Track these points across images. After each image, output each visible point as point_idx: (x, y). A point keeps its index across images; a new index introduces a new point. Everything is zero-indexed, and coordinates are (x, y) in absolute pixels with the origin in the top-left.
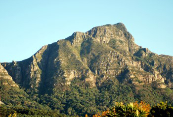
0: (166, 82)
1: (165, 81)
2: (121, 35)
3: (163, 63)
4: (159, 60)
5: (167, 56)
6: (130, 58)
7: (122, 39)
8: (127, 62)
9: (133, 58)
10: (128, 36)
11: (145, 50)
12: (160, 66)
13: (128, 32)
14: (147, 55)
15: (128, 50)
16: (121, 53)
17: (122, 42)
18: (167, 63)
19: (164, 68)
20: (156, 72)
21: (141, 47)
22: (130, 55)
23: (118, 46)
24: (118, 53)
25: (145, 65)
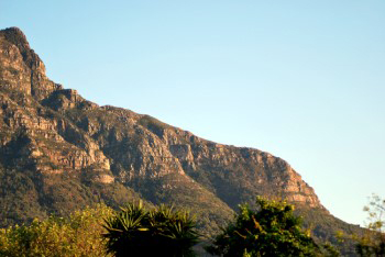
0: (114, 170)
1: (113, 167)
2: (15, 57)
3: (108, 126)
4: (99, 119)
5: (120, 110)
6: (32, 110)
7: (16, 66)
8: (26, 121)
9: (39, 110)
10: (31, 60)
11: (68, 93)
12: (102, 130)
13: (32, 51)
14: (72, 105)
15: (29, 92)
16: (12, 98)
17: (15, 72)
18: (117, 125)
19: (111, 137)
20: (93, 146)
21: (59, 86)
22: (33, 104)
23: (7, 83)
24: (6, 98)
25: (68, 127)
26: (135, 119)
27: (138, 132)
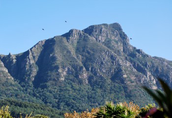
1: (157, 83)
2: (117, 35)
3: (156, 65)
4: (152, 62)
6: (123, 58)
7: (117, 39)
8: (121, 62)
9: (126, 58)
10: (123, 37)
11: (139, 51)
12: (153, 67)
13: (124, 33)
14: (140, 56)
15: (122, 50)
16: (115, 52)
17: (116, 42)
18: (159, 65)
20: (149, 74)
21: (135, 48)
22: (124, 55)
23: (113, 46)
24: (113, 52)
25: (138, 65)
26: (167, 62)
27: (168, 68)
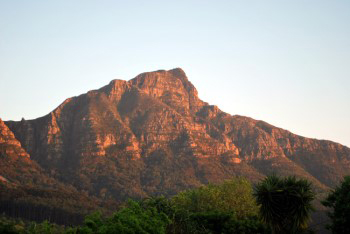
0: (241, 155)
1: (240, 153)
2: (179, 86)
3: (237, 128)
4: (231, 123)
5: (244, 117)
6: (190, 119)
7: (180, 92)
8: (186, 125)
9: (194, 118)
10: (189, 88)
11: (212, 108)
12: (233, 131)
13: (189, 82)
14: (215, 115)
15: (188, 107)
16: (178, 111)
17: (180, 96)
18: (243, 127)
19: (239, 135)
20: (228, 140)
21: (206, 104)
22: (191, 115)
23: (174, 102)
24: (174, 112)
25: (212, 129)
26: (254, 123)
27: (256, 131)
